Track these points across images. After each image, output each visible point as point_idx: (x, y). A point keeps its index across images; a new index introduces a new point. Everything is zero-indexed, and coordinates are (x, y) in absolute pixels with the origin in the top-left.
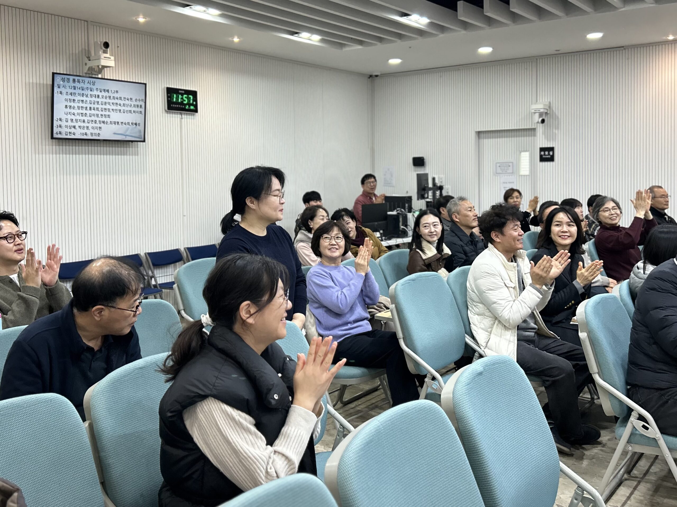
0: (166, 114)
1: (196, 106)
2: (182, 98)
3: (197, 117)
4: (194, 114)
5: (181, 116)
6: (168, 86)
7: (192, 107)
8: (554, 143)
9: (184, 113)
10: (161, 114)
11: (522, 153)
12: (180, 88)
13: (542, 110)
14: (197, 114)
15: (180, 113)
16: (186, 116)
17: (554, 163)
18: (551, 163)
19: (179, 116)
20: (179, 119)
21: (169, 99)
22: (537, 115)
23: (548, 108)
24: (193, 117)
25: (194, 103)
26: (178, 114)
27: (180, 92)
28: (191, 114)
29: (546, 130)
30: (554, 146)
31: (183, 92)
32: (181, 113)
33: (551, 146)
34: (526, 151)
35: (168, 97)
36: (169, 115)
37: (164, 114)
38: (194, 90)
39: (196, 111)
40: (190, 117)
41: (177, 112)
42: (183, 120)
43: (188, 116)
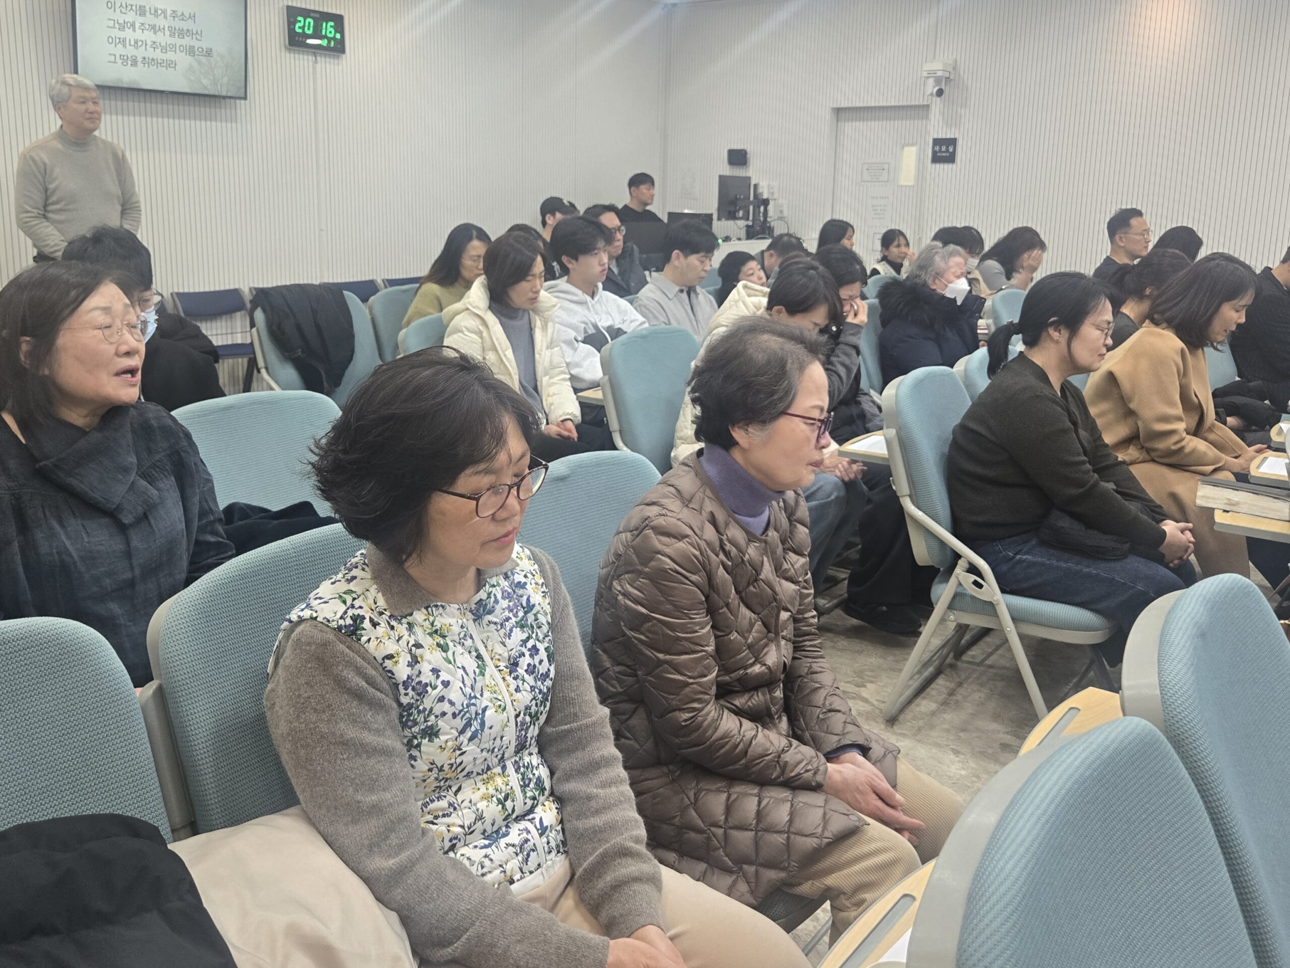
0: (287, 54)
1: (341, 42)
3: (344, 62)
4: (337, 57)
5: (314, 58)
6: (290, 4)
8: (957, 131)
9: (320, 54)
10: (278, 53)
11: (906, 149)
12: (312, 8)
13: (940, 74)
14: (344, 56)
16: (323, 59)
17: (954, 166)
18: (950, 165)
19: (311, 58)
20: (311, 64)
21: (292, 27)
22: (931, 81)
23: (950, 69)
24: (336, 61)
25: (338, 36)
26: (311, 54)
27: (312, 15)
28: (331, 56)
29: (946, 110)
30: (957, 136)
31: (318, 16)
32: (314, 53)
33: (952, 137)
34: (912, 145)
36: (292, 55)
37: (283, 54)
38: (338, 13)
39: (343, 51)
40: (332, 60)
41: (308, 51)
42: (318, 66)
43: (328, 59)
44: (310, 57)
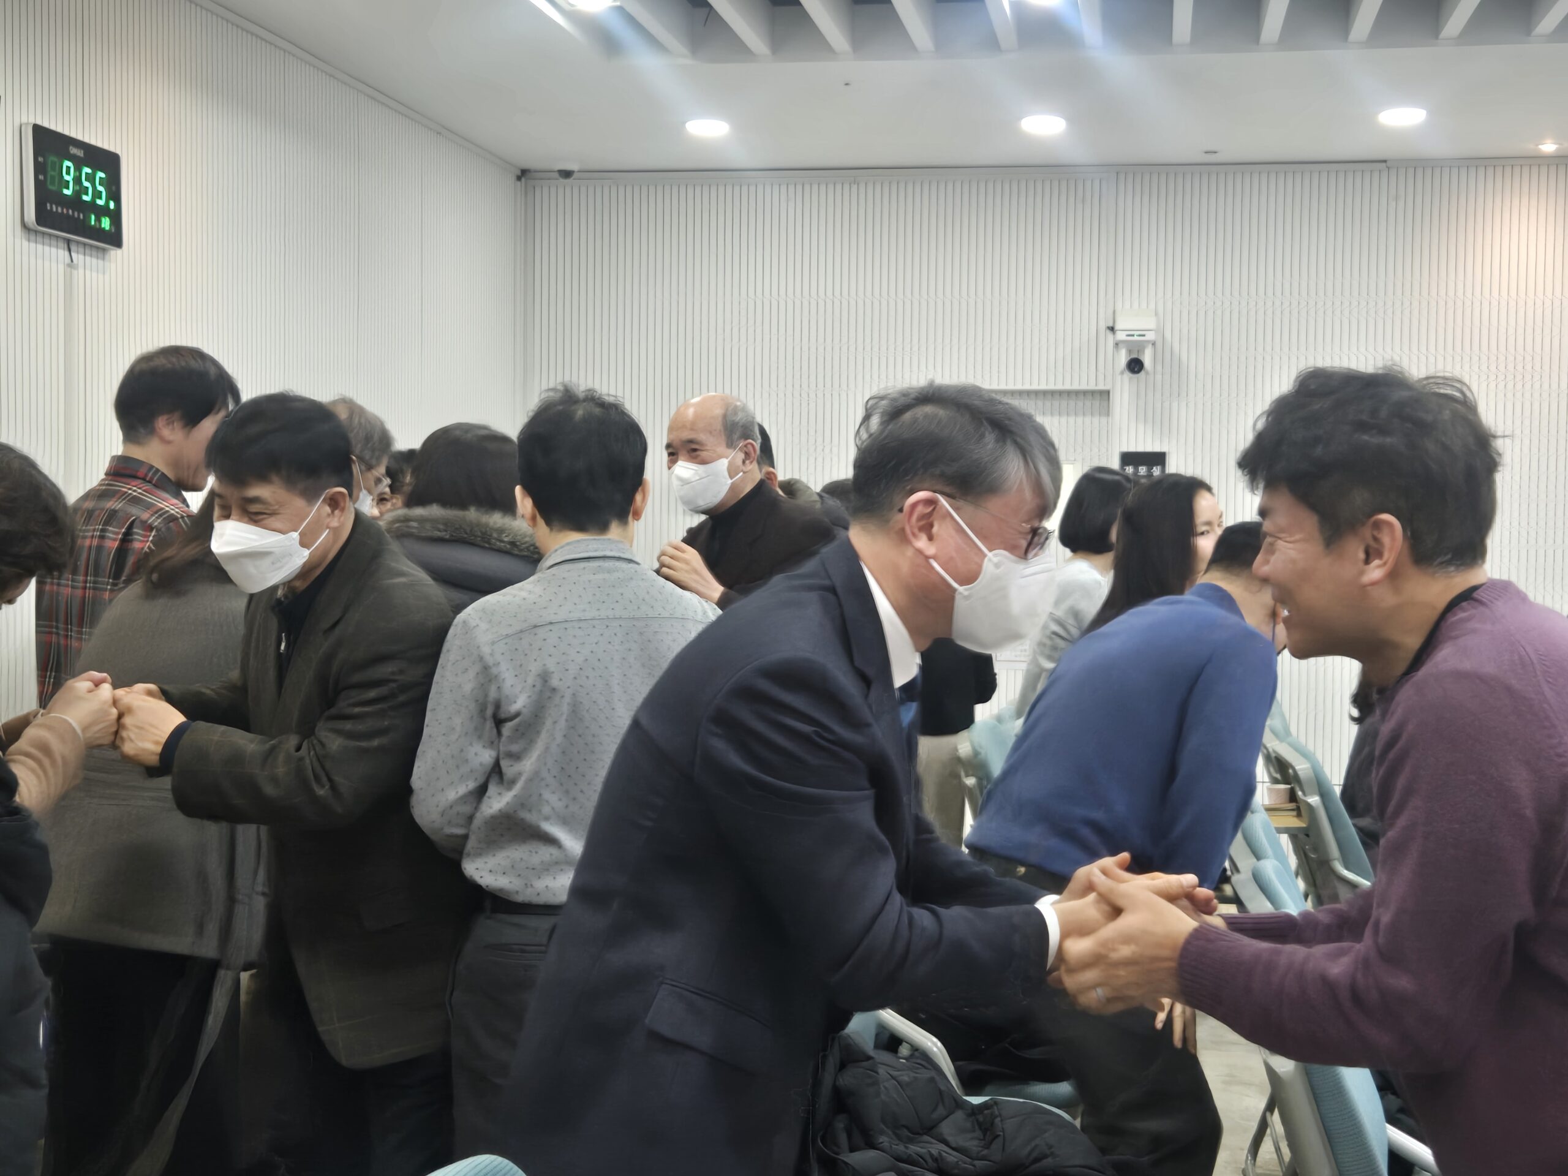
0: (25, 243)
1: (116, 217)
2: (78, 180)
3: (113, 266)
4: (104, 250)
5: (67, 253)
6: (39, 122)
7: (106, 223)
8: (1166, 442)
9: (78, 242)
10: (14, 240)
12: (73, 135)
14: (119, 251)
15: (65, 239)
16: (81, 257)
19: (63, 254)
20: (61, 267)
21: (41, 177)
24: (100, 262)
25: (112, 205)
26: (61, 244)
27: (74, 151)
28: (97, 248)
29: (1142, 399)
30: (1166, 449)
31: (80, 153)
32: (69, 241)
33: (1159, 450)
35: (39, 168)
36: (33, 245)
37: (18, 241)
38: (112, 149)
39: (115, 239)
40: (94, 261)
41: (57, 237)
42: (75, 272)
43: (88, 258)
44: (60, 252)
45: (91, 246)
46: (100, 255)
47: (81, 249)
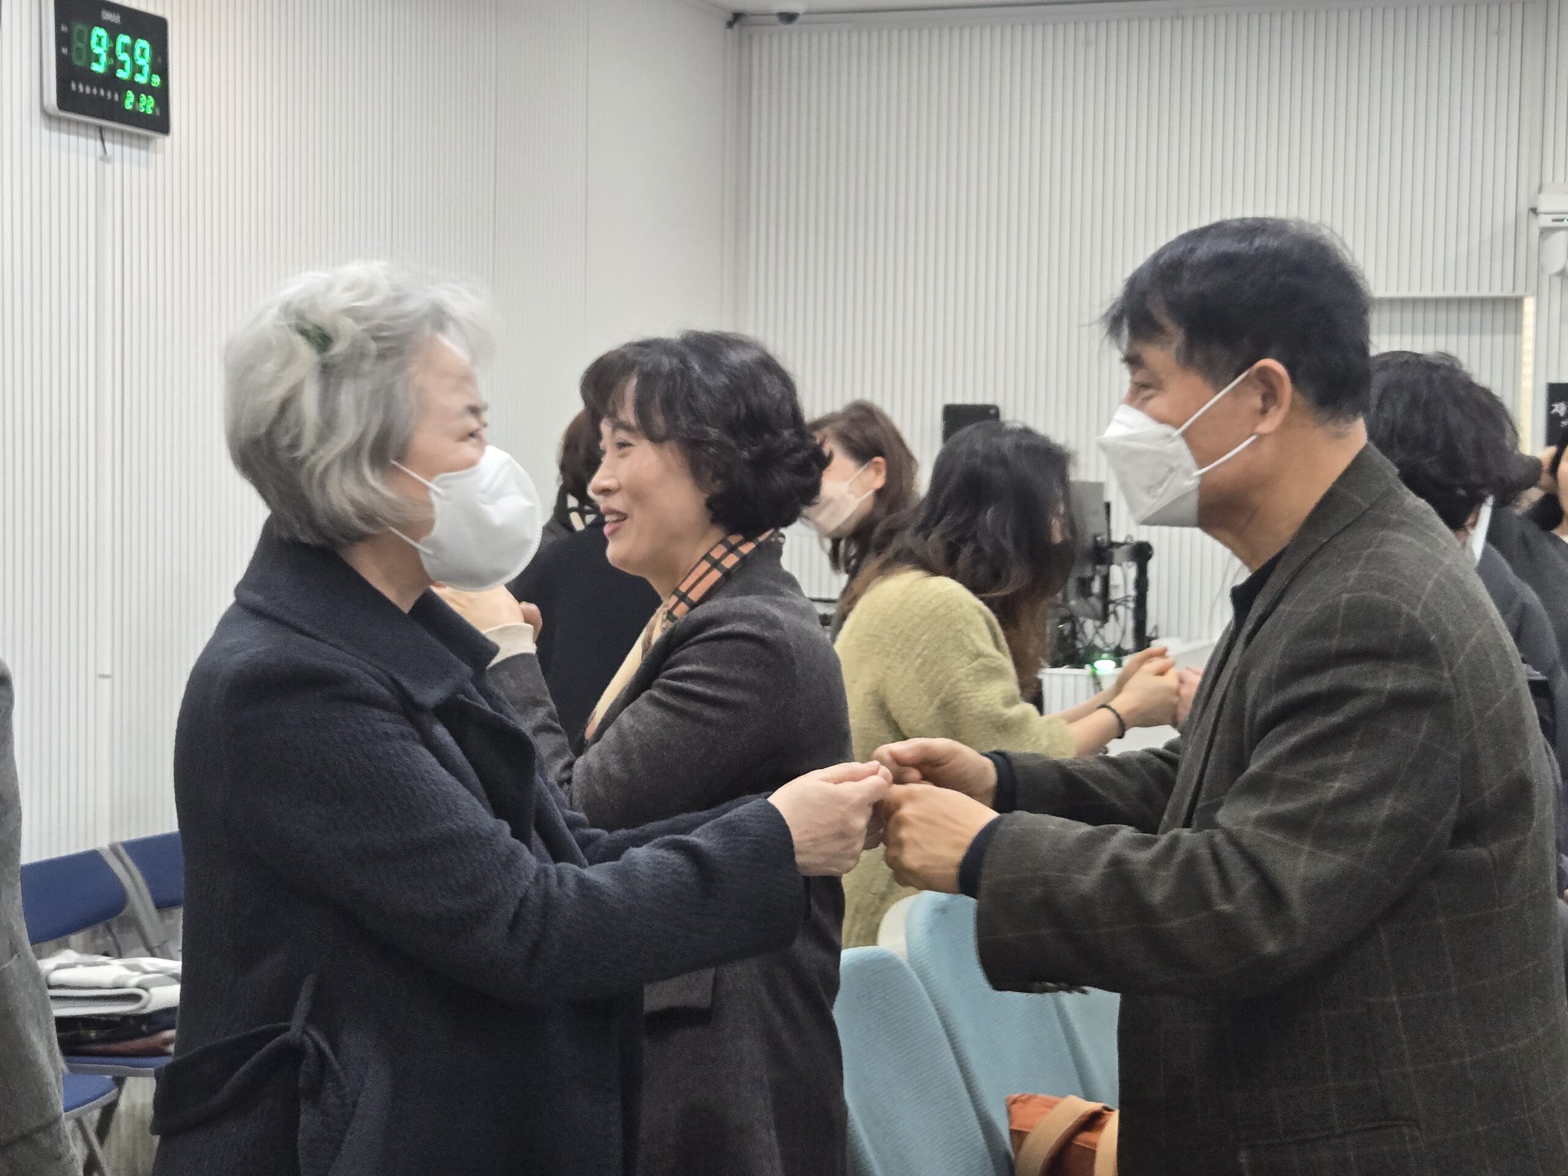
0: (45, 132)
1: (162, 96)
2: (111, 52)
3: (160, 157)
4: (148, 139)
5: (99, 143)
7: (147, 104)
9: (113, 130)
10: (26, 129)
14: (166, 139)
15: (96, 126)
16: (118, 147)
19: (94, 144)
20: (92, 161)
21: (65, 52)
24: (143, 153)
25: (156, 81)
26: (91, 132)
27: (106, 16)
28: (139, 136)
31: (114, 18)
32: (101, 129)
35: (62, 40)
36: (55, 134)
38: (156, 13)
39: (161, 124)
40: (135, 151)
41: (87, 125)
42: (109, 167)
43: (126, 149)
44: (91, 142)
45: (131, 135)
46: (143, 143)
47: (118, 138)
